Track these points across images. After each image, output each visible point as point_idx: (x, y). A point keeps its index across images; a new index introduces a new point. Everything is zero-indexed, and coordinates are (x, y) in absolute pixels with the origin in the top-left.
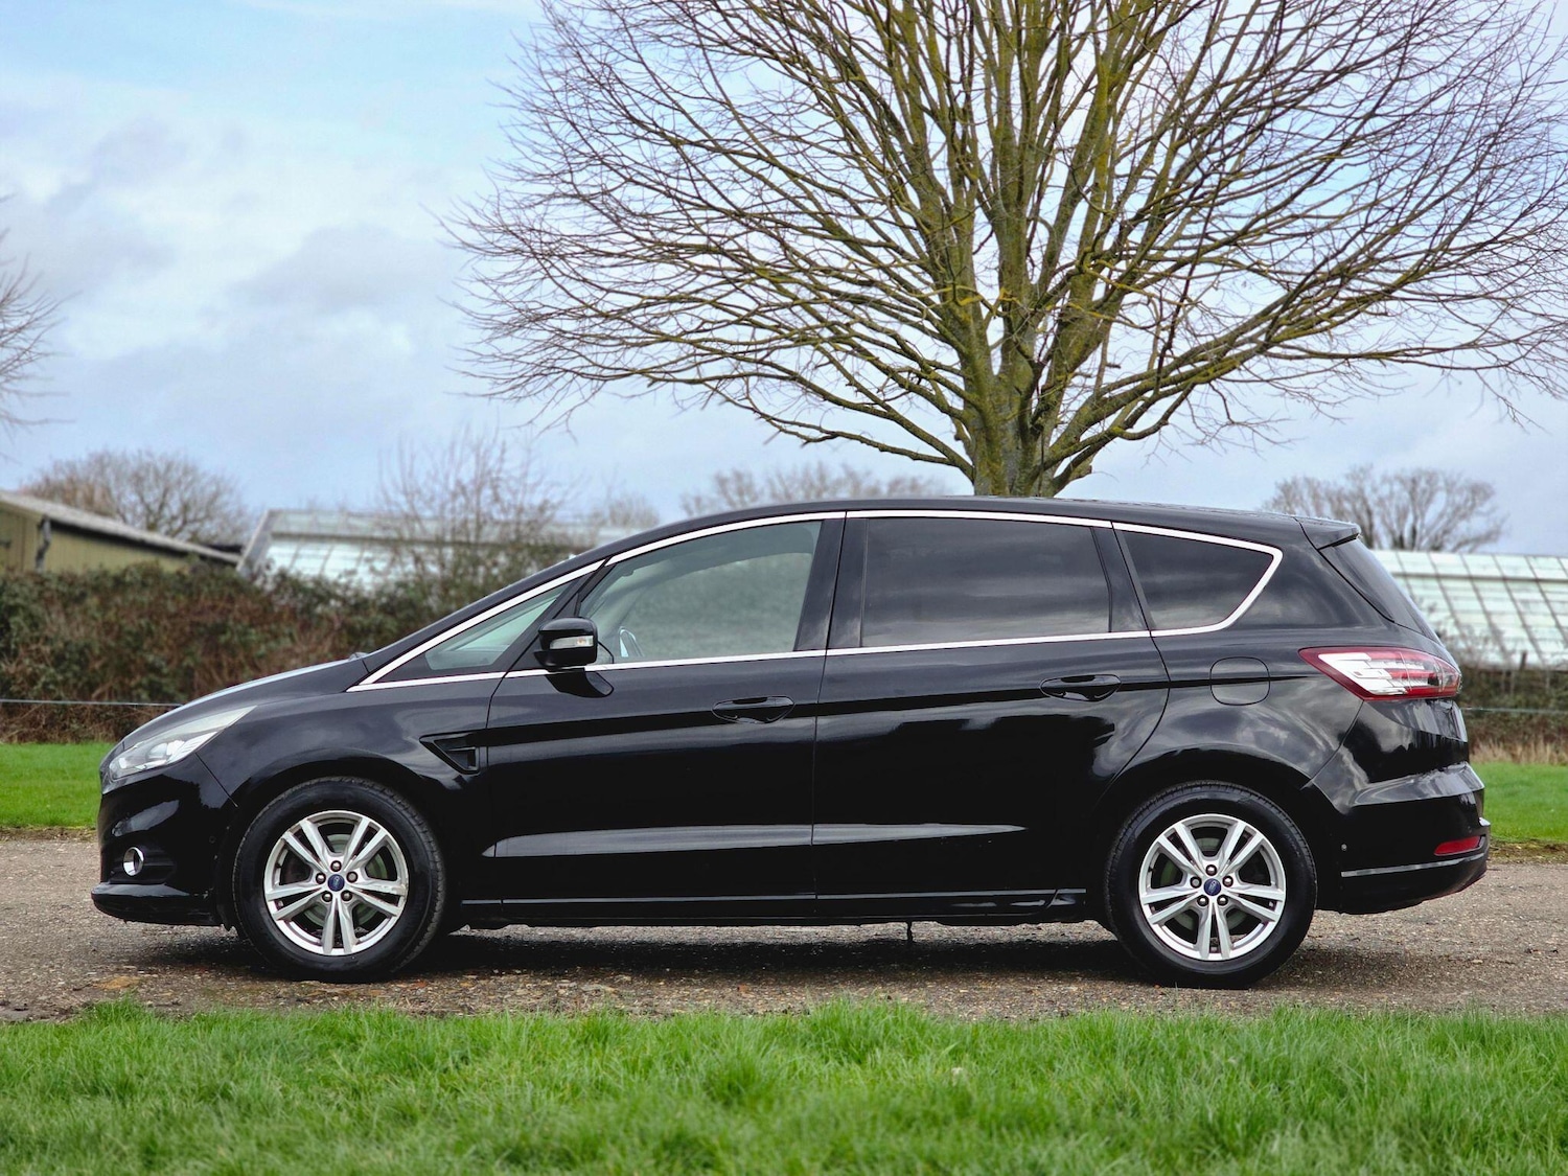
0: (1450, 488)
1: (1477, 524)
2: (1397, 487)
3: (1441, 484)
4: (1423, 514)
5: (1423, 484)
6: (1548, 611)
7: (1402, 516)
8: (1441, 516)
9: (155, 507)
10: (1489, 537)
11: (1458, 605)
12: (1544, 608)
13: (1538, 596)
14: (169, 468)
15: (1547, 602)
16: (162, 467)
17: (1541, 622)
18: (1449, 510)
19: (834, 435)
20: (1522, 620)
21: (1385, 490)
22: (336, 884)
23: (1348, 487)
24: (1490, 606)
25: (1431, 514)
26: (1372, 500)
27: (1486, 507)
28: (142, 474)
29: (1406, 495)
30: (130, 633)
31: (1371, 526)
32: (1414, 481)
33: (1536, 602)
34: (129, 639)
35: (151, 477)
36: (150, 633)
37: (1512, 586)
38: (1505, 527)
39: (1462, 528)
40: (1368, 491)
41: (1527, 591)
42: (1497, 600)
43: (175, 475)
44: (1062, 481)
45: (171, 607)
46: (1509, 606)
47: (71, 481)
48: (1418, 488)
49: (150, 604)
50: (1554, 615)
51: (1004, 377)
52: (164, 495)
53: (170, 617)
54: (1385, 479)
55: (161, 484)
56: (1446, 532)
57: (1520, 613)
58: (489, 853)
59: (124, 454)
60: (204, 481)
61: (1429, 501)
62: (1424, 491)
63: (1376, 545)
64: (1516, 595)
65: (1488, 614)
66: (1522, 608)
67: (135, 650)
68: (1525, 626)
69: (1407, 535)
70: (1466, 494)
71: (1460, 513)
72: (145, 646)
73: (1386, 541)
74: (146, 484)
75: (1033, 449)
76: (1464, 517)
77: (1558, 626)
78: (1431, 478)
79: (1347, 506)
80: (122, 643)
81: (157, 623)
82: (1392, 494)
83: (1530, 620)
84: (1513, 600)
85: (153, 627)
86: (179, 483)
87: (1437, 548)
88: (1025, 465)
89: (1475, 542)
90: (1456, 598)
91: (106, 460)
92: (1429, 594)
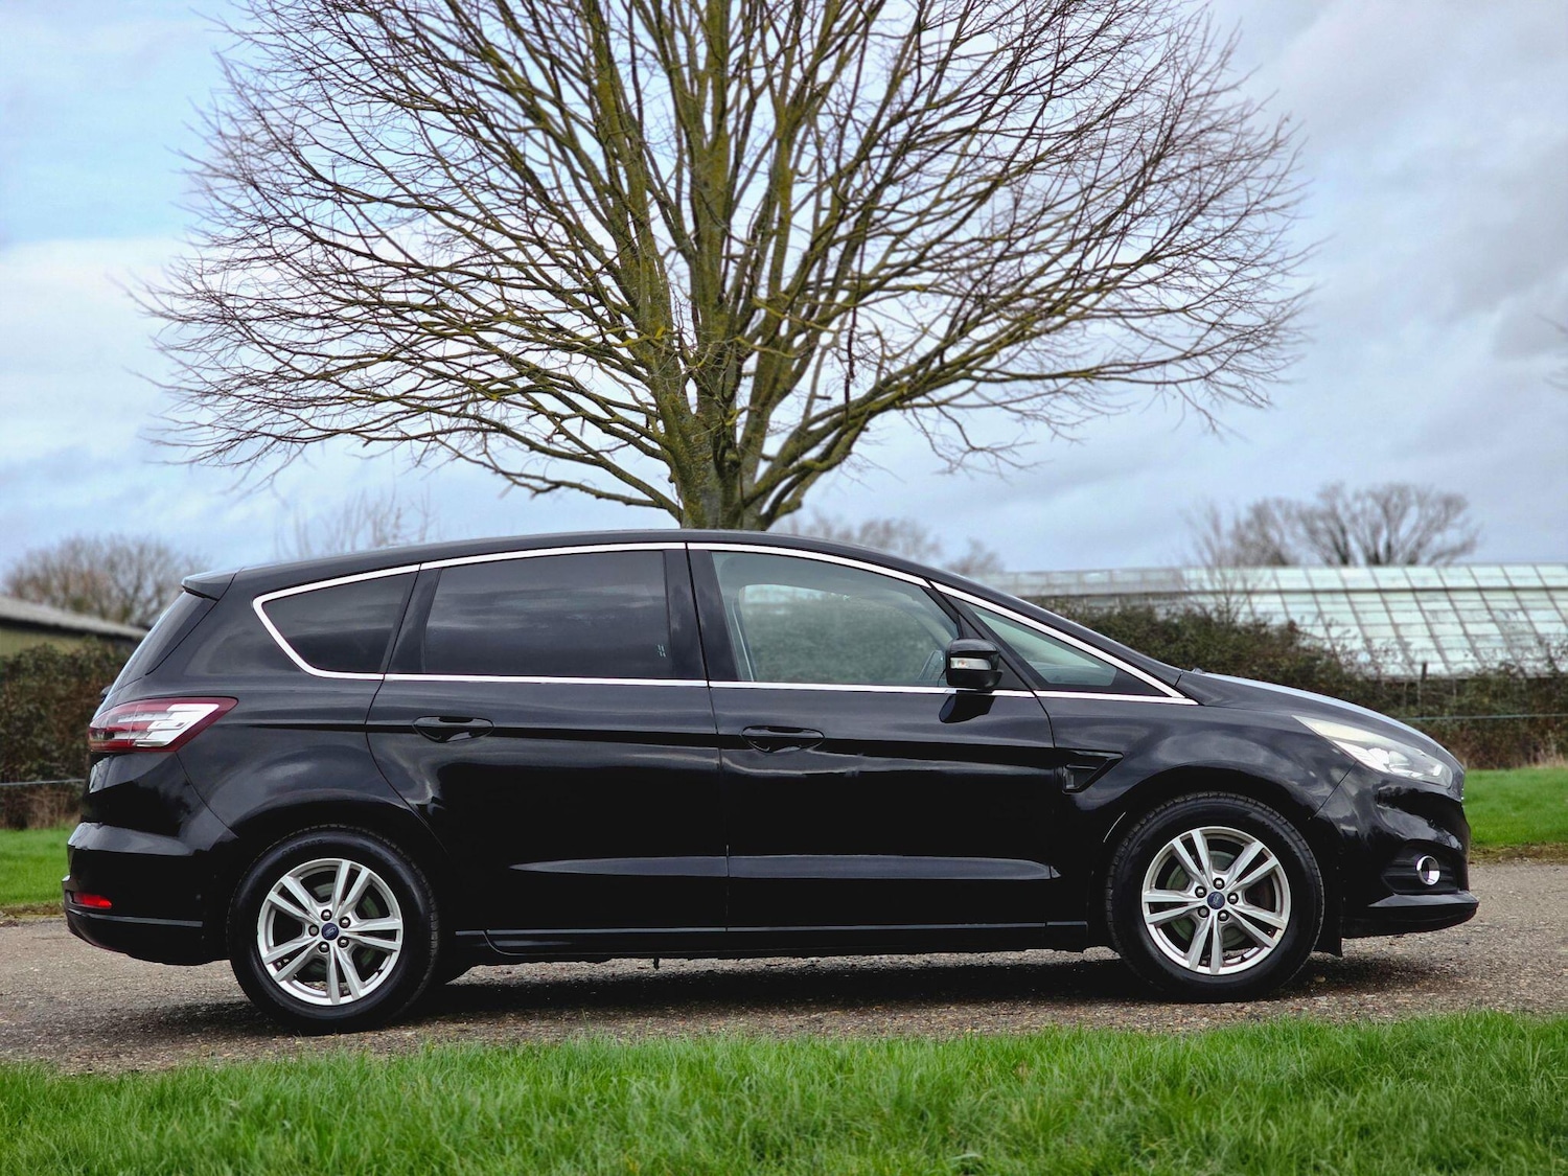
0: (1422, 500)
1: (1451, 537)
2: (1369, 502)
3: (1413, 497)
4: (1397, 530)
5: (1395, 499)
6: (1456, 620)
7: (1376, 532)
8: (1414, 529)
9: (130, 591)
10: (1465, 548)
11: (1367, 619)
12: (1452, 617)
13: (1447, 605)
14: (142, 551)
15: (1455, 610)
16: (135, 551)
17: (1449, 630)
18: (1423, 523)
19: (557, 485)
20: (1430, 630)
21: (1357, 507)
23: (1322, 506)
24: (1398, 618)
25: (1404, 531)
26: (1345, 519)
27: (1460, 519)
28: (116, 558)
29: (1378, 511)
30: (19, 719)
31: (1346, 545)
32: (1387, 500)
33: (1445, 611)
34: (19, 724)
35: (125, 561)
36: (40, 718)
37: (1420, 596)
38: (1479, 539)
39: (1437, 540)
40: (1340, 509)
41: (1436, 600)
42: (1406, 612)
43: (150, 556)
44: (770, 518)
45: (61, 691)
46: (1418, 617)
47: (45, 568)
48: (1391, 505)
49: (40, 688)
50: (1462, 624)
51: (701, 415)
52: (139, 578)
53: (60, 700)
54: (1357, 497)
55: (135, 568)
56: (1420, 545)
57: (1428, 624)
59: (97, 541)
60: (177, 562)
61: (1402, 515)
62: (1396, 507)
63: (1351, 562)
64: (1425, 606)
65: (1395, 626)
66: (1431, 620)
67: (26, 734)
68: (1433, 636)
69: (1382, 550)
70: (1440, 507)
71: (1435, 525)
72: (35, 731)
73: (1360, 558)
74: (120, 568)
75: (734, 487)
76: (1439, 529)
77: (1466, 634)
78: (1403, 491)
79: (1320, 525)
80: (12, 730)
81: (47, 707)
82: (1364, 512)
83: (1438, 629)
84: (1422, 611)
85: (43, 712)
86: (152, 565)
87: (1412, 561)
88: (726, 503)
89: (1448, 556)
90: (1364, 612)
91: (79, 546)
92: (1337, 608)
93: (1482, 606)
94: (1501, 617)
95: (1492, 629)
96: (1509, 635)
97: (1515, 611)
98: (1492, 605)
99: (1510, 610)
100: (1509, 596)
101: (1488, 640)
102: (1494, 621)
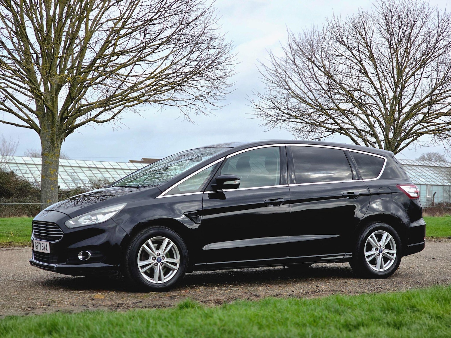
22: (159, 260)
58: (204, 249)
92: (24, 168)
93: (64, 171)
94: (70, 174)
95: (68, 177)
96: (73, 179)
97: (73, 173)
98: (67, 171)
99: (72, 172)
100: (70, 168)
101: (68, 180)
102: (68, 175)
